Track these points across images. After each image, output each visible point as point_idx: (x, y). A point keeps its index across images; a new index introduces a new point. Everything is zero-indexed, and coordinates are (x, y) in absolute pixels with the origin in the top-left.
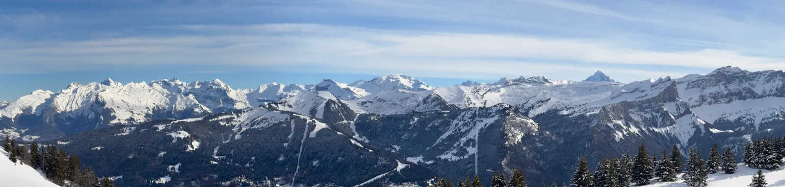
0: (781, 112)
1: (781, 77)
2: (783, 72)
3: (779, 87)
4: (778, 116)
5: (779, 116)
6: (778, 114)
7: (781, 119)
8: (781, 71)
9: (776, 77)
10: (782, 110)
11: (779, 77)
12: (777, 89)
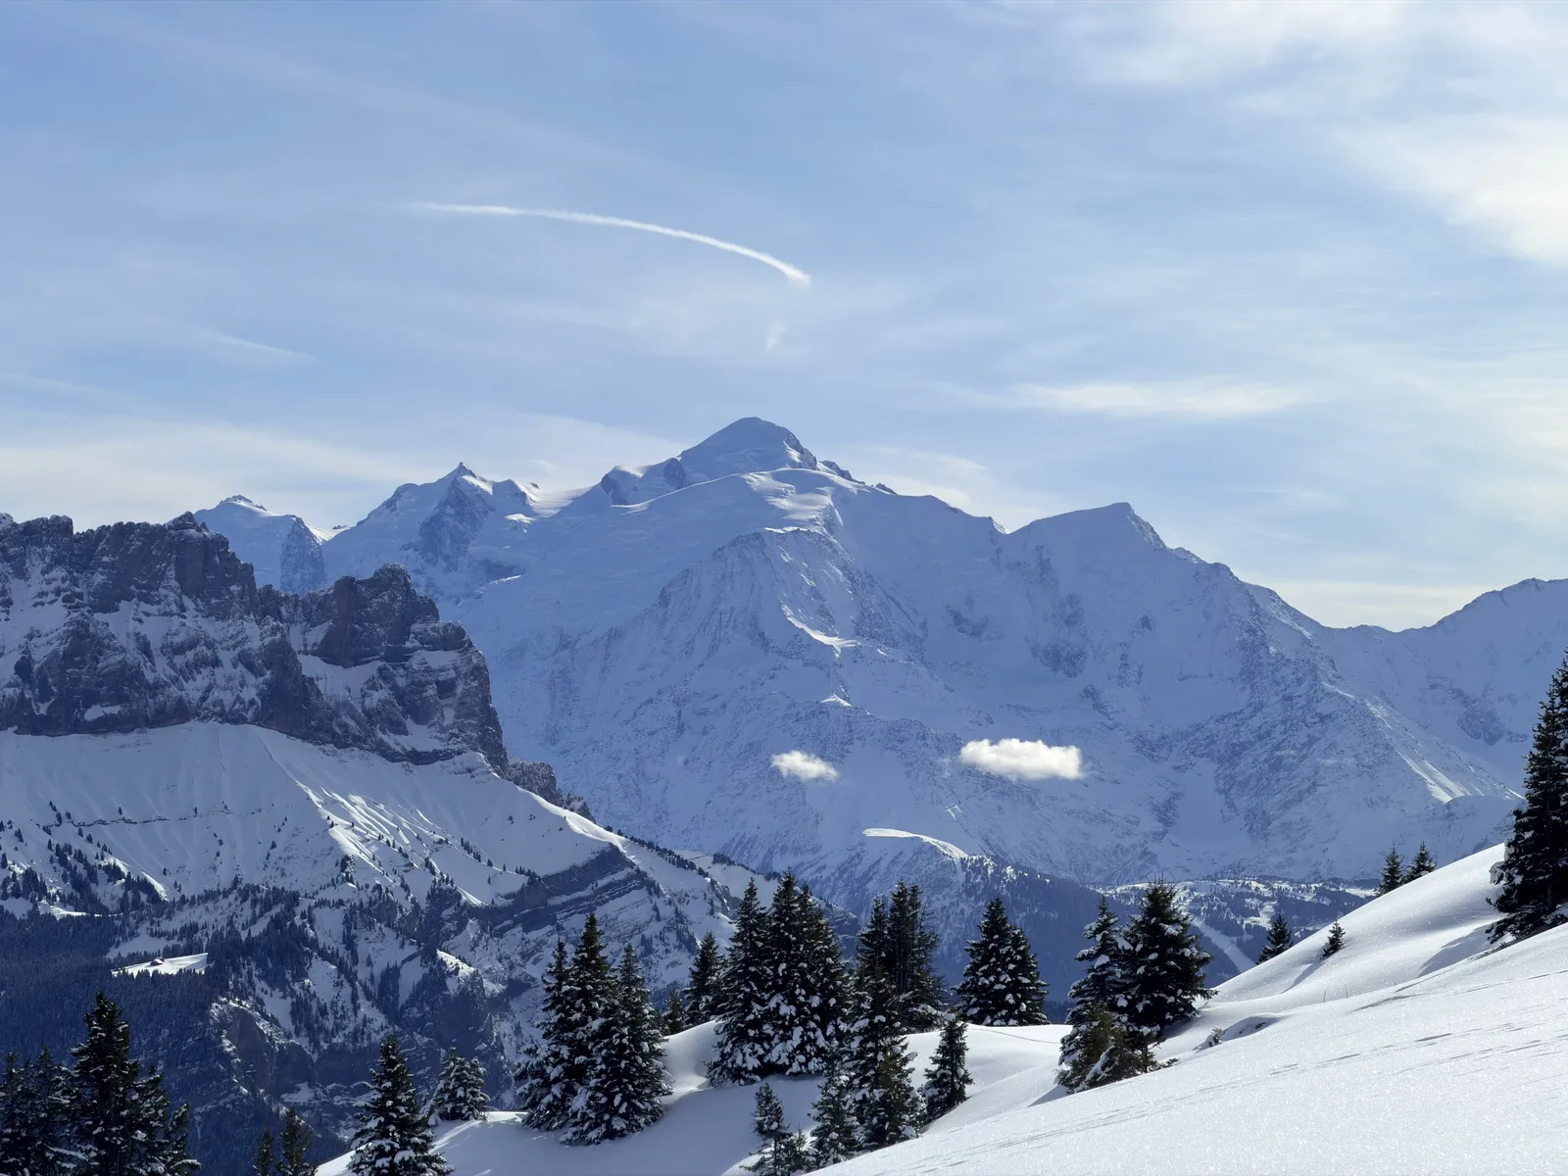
0: (61, 854)
1: (59, 573)
2: (79, 528)
3: (40, 655)
4: (31, 885)
5: (41, 889)
6: (29, 875)
7: (59, 912)
8: (62, 526)
9: (21, 573)
10: (66, 835)
11: (40, 576)
12: (23, 668)
